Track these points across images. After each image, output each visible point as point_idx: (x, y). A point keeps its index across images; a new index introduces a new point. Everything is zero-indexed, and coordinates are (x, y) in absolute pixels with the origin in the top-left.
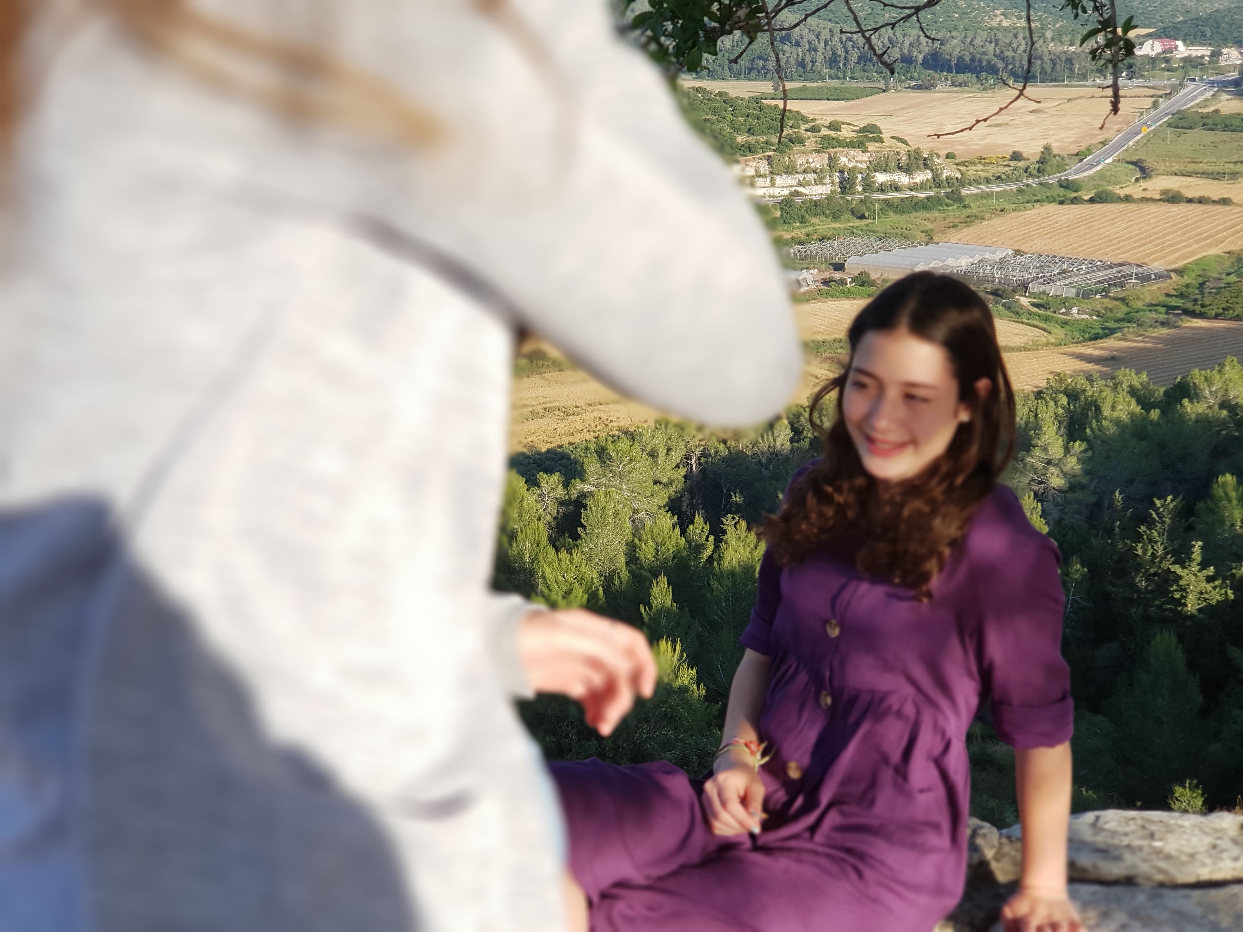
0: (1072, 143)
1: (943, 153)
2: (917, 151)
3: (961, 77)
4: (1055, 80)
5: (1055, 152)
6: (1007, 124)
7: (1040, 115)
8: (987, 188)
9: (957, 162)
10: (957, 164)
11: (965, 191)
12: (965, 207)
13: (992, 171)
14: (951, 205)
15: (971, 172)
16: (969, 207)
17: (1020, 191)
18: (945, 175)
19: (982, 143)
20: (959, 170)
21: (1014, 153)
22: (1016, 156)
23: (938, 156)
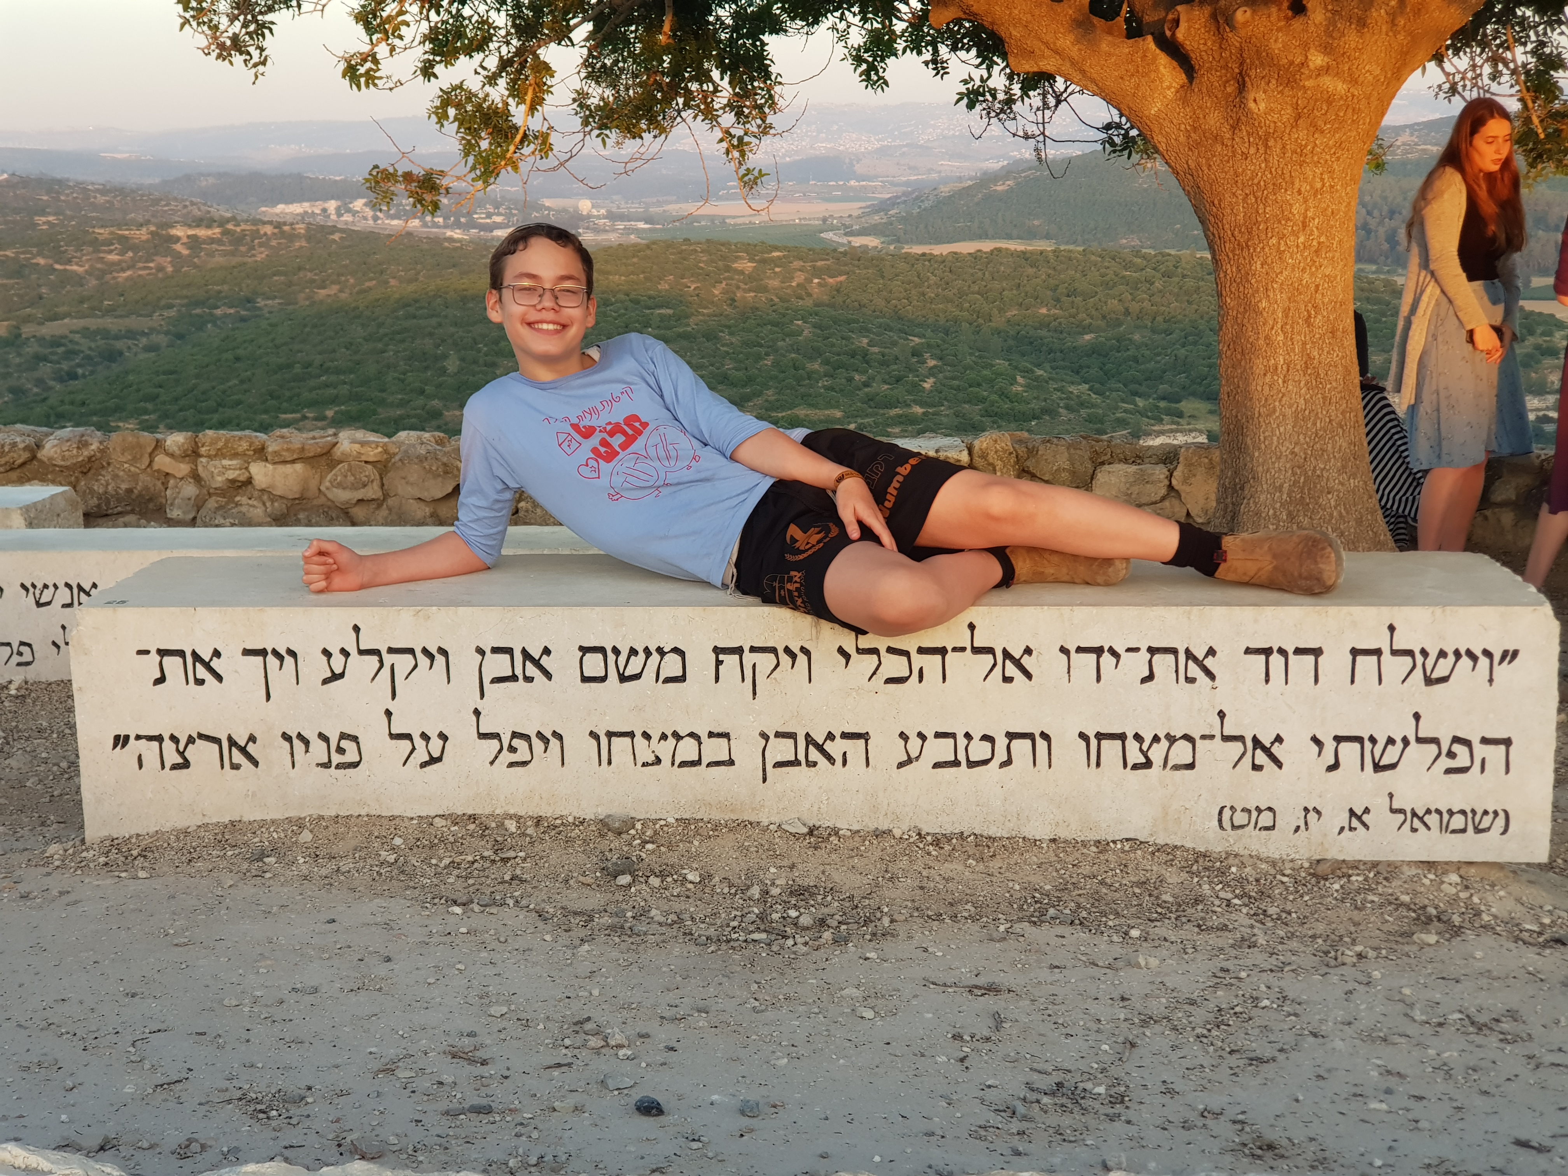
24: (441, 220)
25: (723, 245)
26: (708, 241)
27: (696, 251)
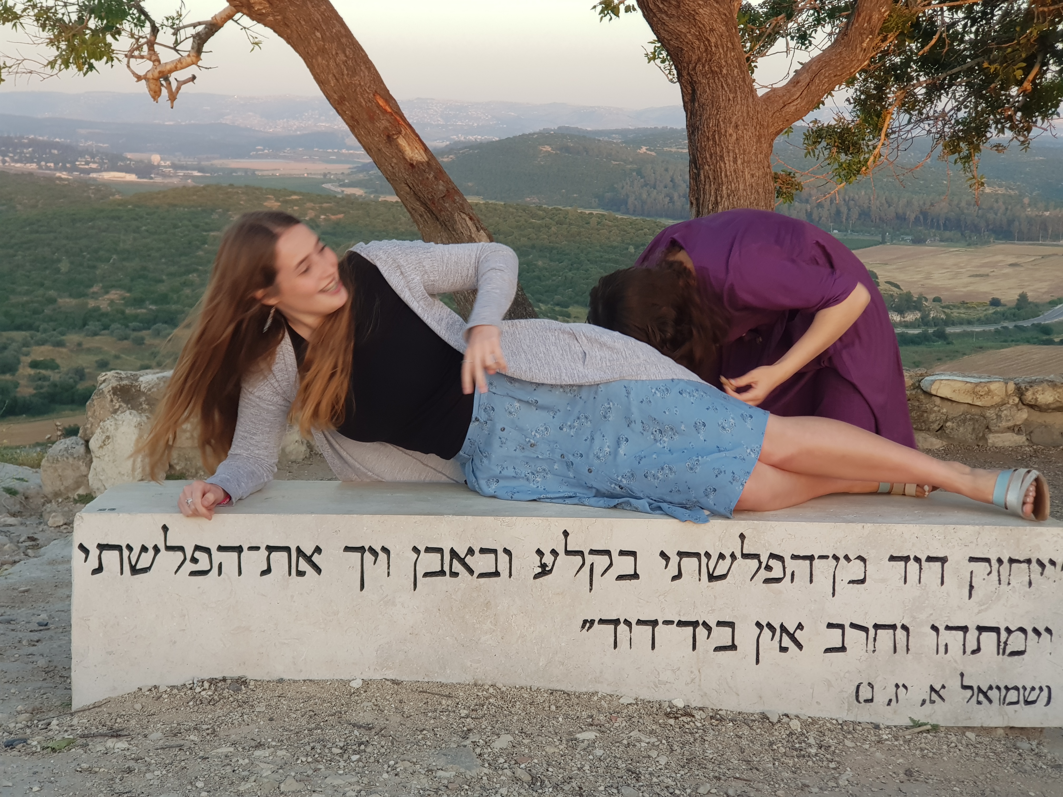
0: (1044, 293)
1: (930, 297)
2: (909, 295)
3: (948, 234)
4: (1031, 240)
5: (1030, 300)
6: (988, 275)
7: (1017, 268)
8: (969, 329)
9: (943, 305)
10: (943, 307)
11: (949, 330)
12: (948, 344)
13: (973, 315)
14: (937, 341)
15: (955, 313)
16: (952, 343)
17: (997, 331)
18: (932, 315)
19: (965, 290)
20: (944, 312)
21: (993, 299)
22: (995, 302)
23: (926, 300)
24: (52, 165)
25: (257, 189)
26: (247, 186)
27: (238, 193)
